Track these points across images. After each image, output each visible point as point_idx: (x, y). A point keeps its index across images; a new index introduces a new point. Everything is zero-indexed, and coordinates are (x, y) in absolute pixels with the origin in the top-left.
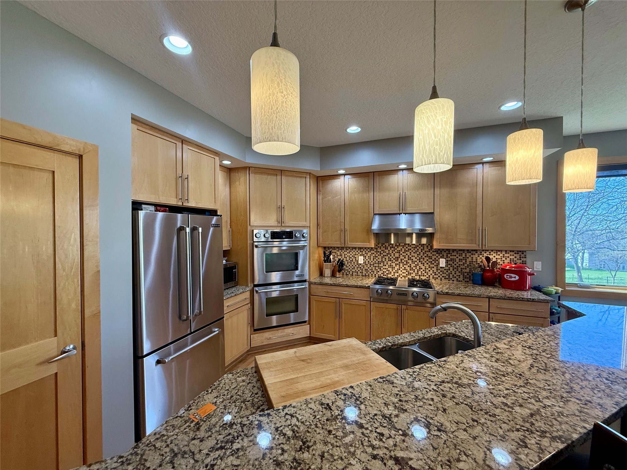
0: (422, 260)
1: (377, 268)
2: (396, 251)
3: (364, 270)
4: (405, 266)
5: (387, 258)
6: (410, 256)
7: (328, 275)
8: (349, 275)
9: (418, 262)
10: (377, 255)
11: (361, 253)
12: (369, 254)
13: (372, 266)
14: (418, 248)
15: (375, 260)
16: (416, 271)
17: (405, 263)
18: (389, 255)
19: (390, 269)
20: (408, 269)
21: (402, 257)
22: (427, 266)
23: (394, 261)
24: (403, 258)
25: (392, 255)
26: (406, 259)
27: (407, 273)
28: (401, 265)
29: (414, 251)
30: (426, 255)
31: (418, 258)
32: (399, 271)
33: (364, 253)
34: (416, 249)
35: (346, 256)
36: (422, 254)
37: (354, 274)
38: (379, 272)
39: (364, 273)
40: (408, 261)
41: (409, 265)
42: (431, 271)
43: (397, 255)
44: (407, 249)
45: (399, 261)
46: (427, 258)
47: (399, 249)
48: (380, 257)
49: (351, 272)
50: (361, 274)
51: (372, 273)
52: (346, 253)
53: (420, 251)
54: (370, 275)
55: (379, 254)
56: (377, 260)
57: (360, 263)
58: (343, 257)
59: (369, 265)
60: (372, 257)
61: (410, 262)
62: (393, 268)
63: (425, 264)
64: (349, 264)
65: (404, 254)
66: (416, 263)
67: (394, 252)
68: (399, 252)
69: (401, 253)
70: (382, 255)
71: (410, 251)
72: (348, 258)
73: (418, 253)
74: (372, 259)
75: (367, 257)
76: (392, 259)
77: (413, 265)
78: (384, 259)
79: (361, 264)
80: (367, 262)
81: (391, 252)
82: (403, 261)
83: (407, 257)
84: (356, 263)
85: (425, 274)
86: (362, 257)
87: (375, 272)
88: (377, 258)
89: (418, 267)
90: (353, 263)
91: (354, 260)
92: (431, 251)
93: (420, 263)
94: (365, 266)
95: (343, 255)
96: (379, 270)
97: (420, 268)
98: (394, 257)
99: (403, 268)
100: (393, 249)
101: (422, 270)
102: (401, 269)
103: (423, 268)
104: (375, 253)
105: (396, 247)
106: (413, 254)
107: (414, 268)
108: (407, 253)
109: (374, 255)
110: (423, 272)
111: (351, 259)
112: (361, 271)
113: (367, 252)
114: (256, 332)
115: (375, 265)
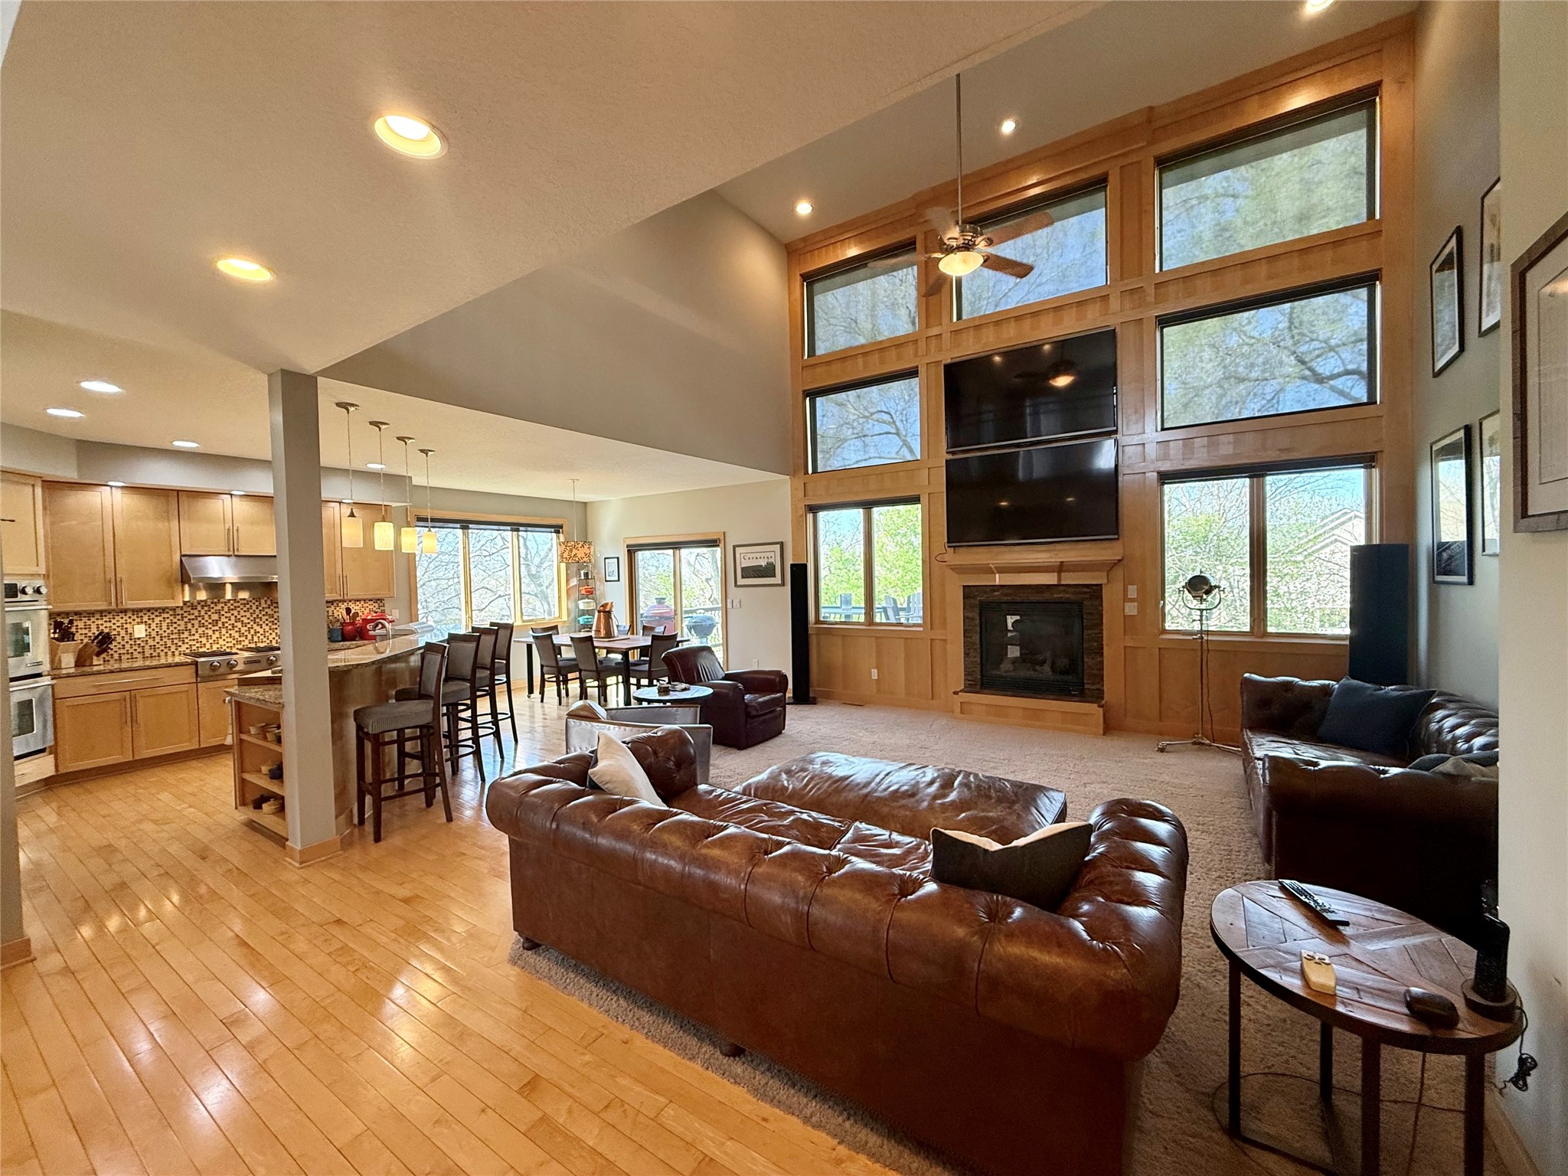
0: (257, 620)
2: (213, 610)
3: (147, 647)
4: (230, 632)
5: (196, 622)
6: (239, 617)
9: (252, 623)
10: (175, 620)
11: (139, 620)
12: (157, 620)
13: (165, 640)
14: (251, 604)
15: (171, 628)
16: (250, 637)
17: (230, 627)
18: (200, 619)
19: (204, 640)
20: (237, 635)
21: (223, 619)
22: (267, 628)
23: (210, 626)
24: (227, 620)
25: (206, 617)
26: (233, 622)
27: (234, 642)
28: (224, 631)
29: (245, 609)
30: (263, 613)
31: (252, 618)
32: (221, 641)
33: (145, 618)
34: (248, 606)
35: (102, 627)
36: (257, 612)
37: (125, 657)
38: (180, 646)
39: (148, 652)
40: (236, 624)
41: (236, 629)
42: (274, 634)
43: (215, 617)
44: (232, 607)
45: (220, 625)
46: (267, 617)
47: (219, 607)
48: (182, 623)
49: (116, 656)
50: (139, 656)
51: (165, 650)
52: (100, 622)
53: (254, 607)
54: (162, 654)
55: (179, 617)
56: (176, 628)
57: (137, 636)
59: (158, 639)
60: (164, 625)
61: (239, 625)
62: (208, 637)
63: (264, 625)
65: (229, 615)
66: (249, 626)
67: (209, 613)
68: (218, 612)
69: (222, 613)
70: (186, 620)
71: (239, 609)
73: (251, 611)
74: (164, 627)
75: (153, 626)
76: (206, 624)
77: (243, 630)
78: (189, 626)
79: (139, 639)
80: (154, 634)
81: (203, 613)
82: (226, 625)
83: (233, 618)
84: (127, 638)
85: (265, 639)
86: (143, 627)
87: (173, 648)
88: (175, 626)
89: (252, 631)
90: (118, 639)
91: (123, 633)
92: (272, 607)
93: (255, 626)
94: (150, 641)
97: (256, 632)
98: (210, 621)
99: (228, 635)
100: (206, 608)
101: (258, 635)
102: (224, 638)
103: (262, 631)
104: (172, 618)
105: (212, 605)
106: (242, 613)
107: (246, 633)
108: (232, 612)
109: (168, 621)
110: (262, 637)
112: (140, 650)
113: (153, 616)
115: (173, 637)
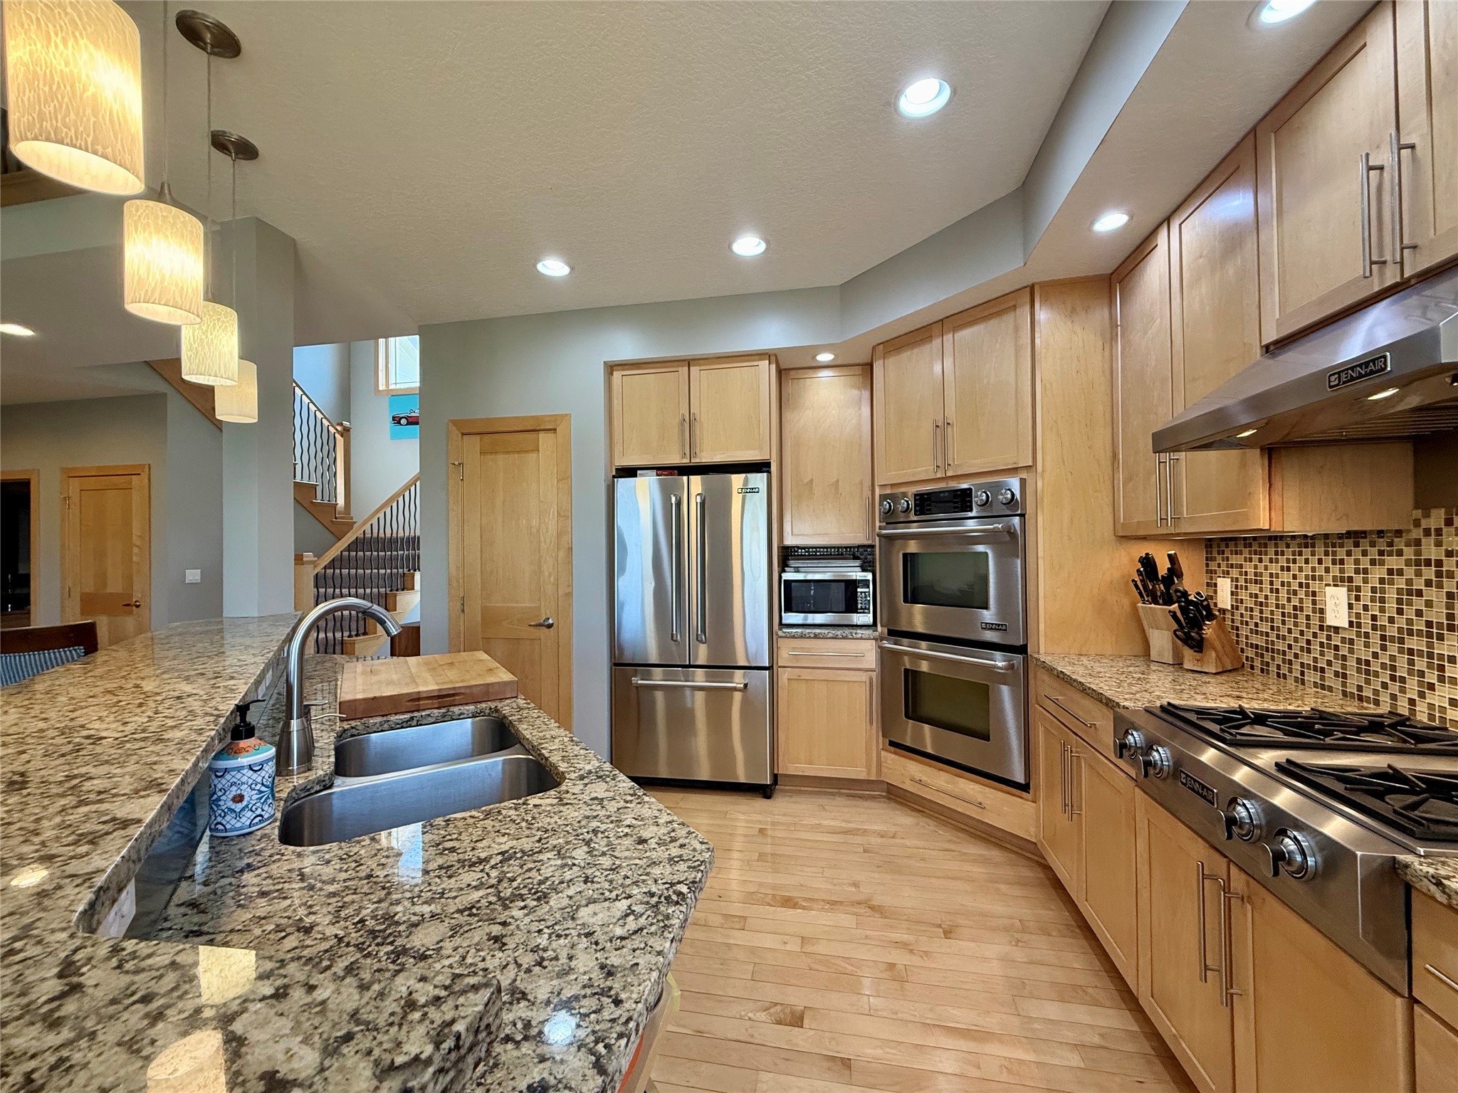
1: (1421, 664)
3: (1352, 663)
8: (1290, 681)
10: (1419, 584)
11: (1335, 571)
12: (1378, 573)
13: (1393, 649)
15: (1410, 613)
33: (1350, 567)
35: (1277, 585)
37: (1311, 677)
38: (1431, 687)
39: (1355, 680)
48: (1432, 594)
49: (1296, 667)
50: (1337, 684)
51: (1394, 688)
52: (1274, 569)
55: (1430, 573)
56: (1419, 613)
57: (1331, 620)
58: (1266, 586)
59: (1375, 640)
60: (1391, 595)
64: (1290, 623)
70: (1450, 586)
72: (1283, 594)
74: (1392, 606)
75: (1366, 594)
79: (1337, 629)
80: (1366, 621)
84: (1315, 622)
86: (1342, 592)
87: (1413, 684)
88: (1419, 603)
90: (1303, 620)
91: (1308, 604)
94: (1359, 645)
95: (1266, 579)
96: (1432, 677)
104: (1410, 572)
109: (1401, 583)
111: (1295, 602)
112: (1337, 667)
113: (1365, 563)
114: (892, 749)
115: (1413, 643)
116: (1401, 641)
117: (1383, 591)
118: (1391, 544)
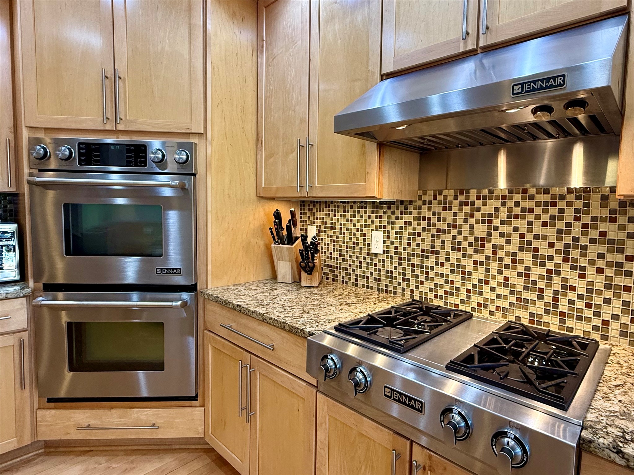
0: (574, 254)
1: (417, 271)
2: (478, 215)
3: (383, 273)
4: (506, 273)
5: (447, 238)
6: (529, 237)
7: (284, 277)
8: (350, 284)
9: (558, 259)
10: (419, 230)
11: (377, 222)
13: (404, 264)
14: (562, 204)
15: (414, 245)
16: (548, 295)
17: (508, 261)
18: (454, 232)
19: (456, 278)
20: (519, 283)
21: (496, 240)
22: (599, 282)
23: (470, 251)
24: (502, 241)
25: (466, 228)
26: (513, 248)
27: (513, 299)
28: (494, 266)
29: (546, 218)
30: (594, 234)
31: (560, 246)
32: (486, 289)
33: (385, 220)
34: (554, 211)
35: (344, 230)
36: (577, 229)
37: (361, 282)
38: (422, 283)
39: (385, 281)
40: (521, 255)
41: (521, 268)
42: (617, 304)
43: (481, 230)
44: (517, 211)
45: (488, 251)
46: (602, 249)
47: (489, 209)
48: (426, 235)
49: (353, 277)
50: (374, 285)
51: (404, 285)
52: (343, 220)
53: (569, 215)
54: (399, 290)
55: (424, 224)
56: (418, 245)
57: (374, 250)
58: (338, 231)
59: (396, 260)
60: (405, 235)
61: (527, 257)
62: (465, 275)
63: (591, 272)
64: (351, 252)
65: (505, 229)
66: (550, 265)
67: (472, 221)
68: (487, 220)
69: (496, 222)
70: (433, 231)
71: (530, 217)
72: (347, 235)
73: (561, 225)
74: (405, 241)
75: (393, 235)
76: (464, 245)
77: (536, 272)
78: (438, 243)
79: (376, 255)
80: (392, 249)
81: (460, 220)
82: (501, 254)
83: (515, 237)
84: (365, 251)
85: (588, 313)
86: (380, 234)
87: (413, 282)
88: (418, 240)
89: (557, 281)
90: (357, 250)
91: (361, 241)
92: (622, 220)
93: (566, 268)
94: (388, 263)
95: (338, 226)
96: (422, 278)
97: (567, 287)
98: (471, 239)
99: (500, 278)
100: (467, 209)
101: (572, 296)
102: (493, 284)
103: (581, 287)
104: (415, 223)
105: (478, 203)
106: (538, 229)
107: (541, 284)
108: (516, 223)
109: (410, 229)
110: (580, 304)
111: (354, 240)
112: (375, 275)
113: (393, 218)
114: (52, 404)
115: (414, 261)
116: (409, 260)
117: (401, 234)
118: (406, 208)
